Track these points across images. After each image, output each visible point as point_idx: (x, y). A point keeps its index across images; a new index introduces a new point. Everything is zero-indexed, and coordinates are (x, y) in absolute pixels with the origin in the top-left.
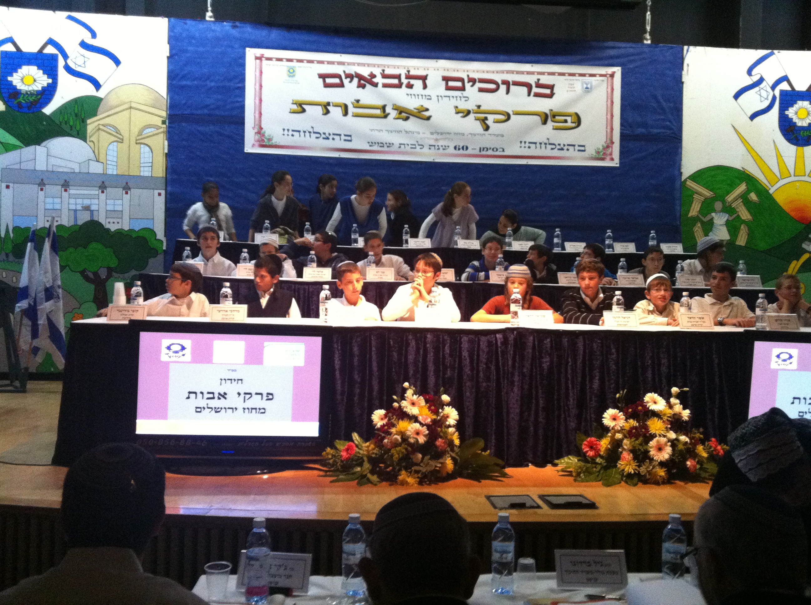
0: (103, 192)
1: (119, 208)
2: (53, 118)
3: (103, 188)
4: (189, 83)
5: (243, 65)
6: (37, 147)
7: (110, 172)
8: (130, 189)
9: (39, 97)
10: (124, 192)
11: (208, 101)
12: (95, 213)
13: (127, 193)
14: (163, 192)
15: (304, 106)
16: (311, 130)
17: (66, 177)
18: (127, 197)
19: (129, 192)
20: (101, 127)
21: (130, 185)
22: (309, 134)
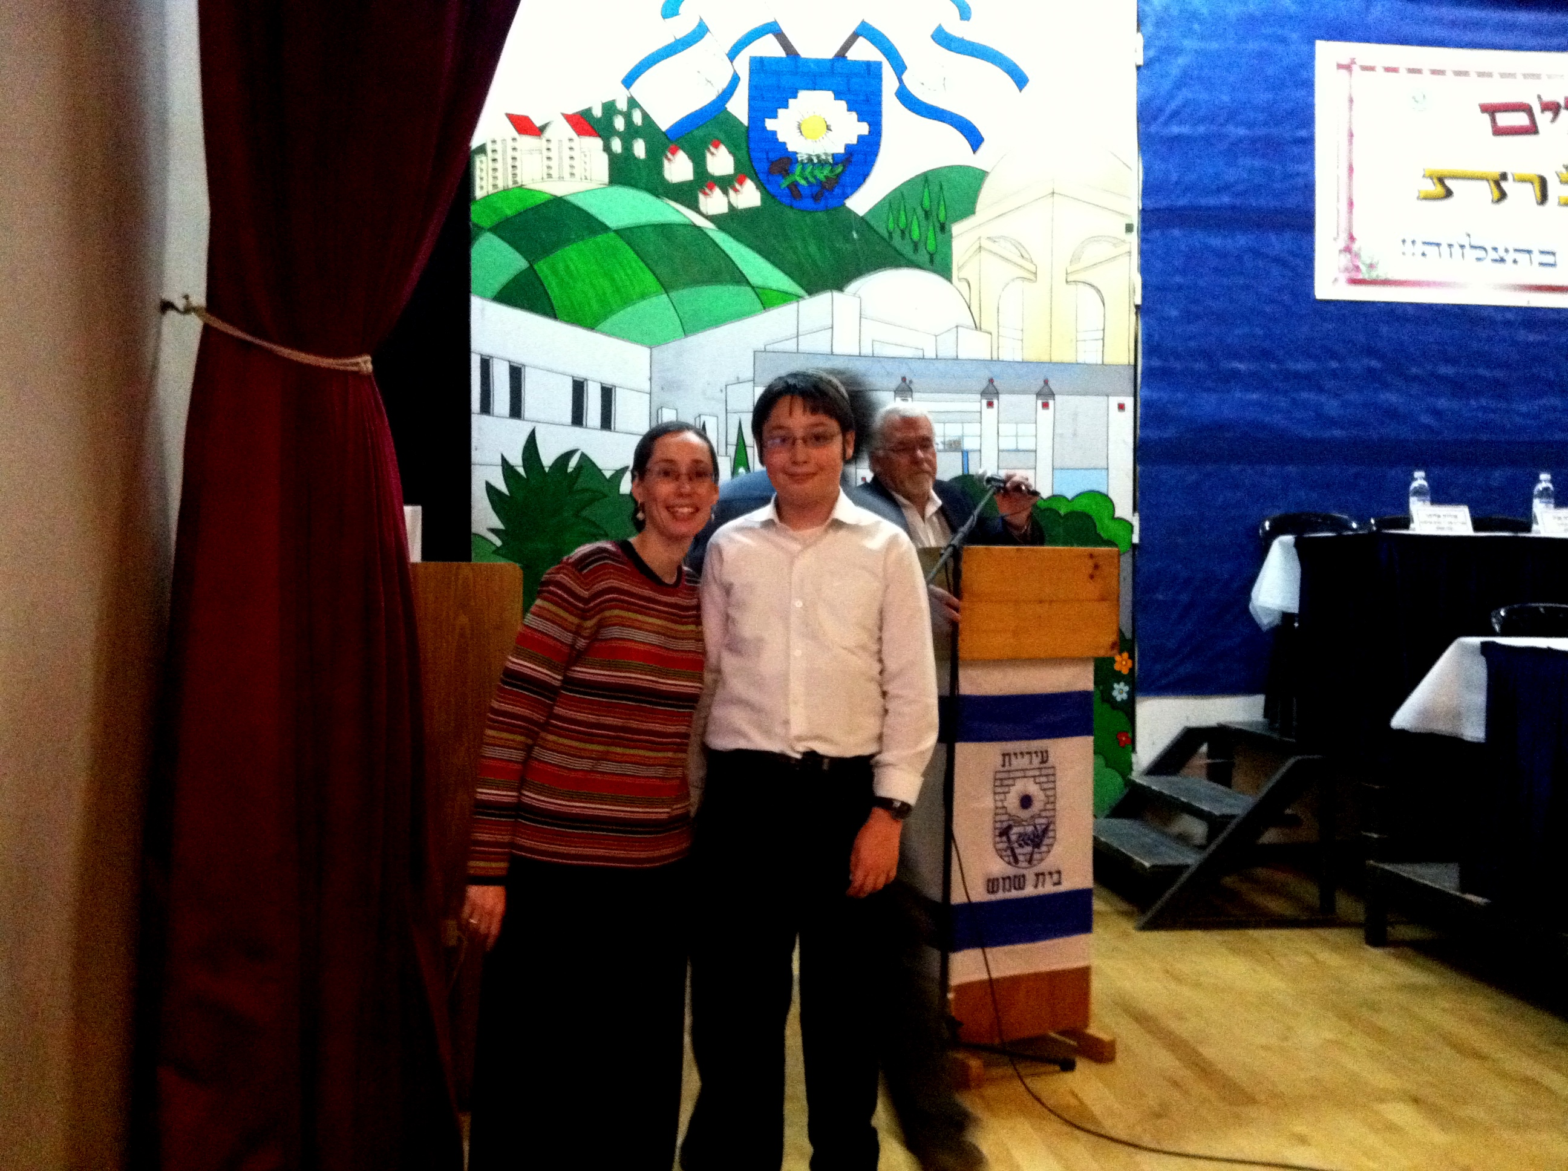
0: (990, 404)
1: (1026, 444)
2: (872, 223)
3: (990, 393)
4: (1185, 130)
5: (1309, 85)
6: (836, 294)
7: (1005, 356)
8: (1052, 395)
9: (839, 169)
10: (1040, 403)
11: (1231, 175)
12: (973, 458)
13: (1045, 405)
14: (1129, 402)
15: (1449, 183)
16: (1465, 241)
17: (904, 371)
18: (1045, 417)
19: (1051, 403)
20: (986, 244)
21: (1054, 385)
22: (1460, 250)
